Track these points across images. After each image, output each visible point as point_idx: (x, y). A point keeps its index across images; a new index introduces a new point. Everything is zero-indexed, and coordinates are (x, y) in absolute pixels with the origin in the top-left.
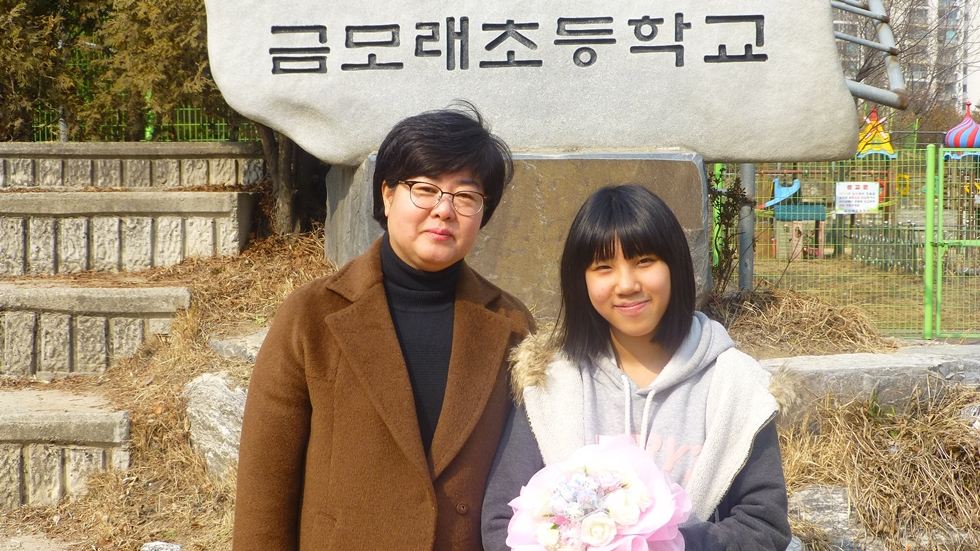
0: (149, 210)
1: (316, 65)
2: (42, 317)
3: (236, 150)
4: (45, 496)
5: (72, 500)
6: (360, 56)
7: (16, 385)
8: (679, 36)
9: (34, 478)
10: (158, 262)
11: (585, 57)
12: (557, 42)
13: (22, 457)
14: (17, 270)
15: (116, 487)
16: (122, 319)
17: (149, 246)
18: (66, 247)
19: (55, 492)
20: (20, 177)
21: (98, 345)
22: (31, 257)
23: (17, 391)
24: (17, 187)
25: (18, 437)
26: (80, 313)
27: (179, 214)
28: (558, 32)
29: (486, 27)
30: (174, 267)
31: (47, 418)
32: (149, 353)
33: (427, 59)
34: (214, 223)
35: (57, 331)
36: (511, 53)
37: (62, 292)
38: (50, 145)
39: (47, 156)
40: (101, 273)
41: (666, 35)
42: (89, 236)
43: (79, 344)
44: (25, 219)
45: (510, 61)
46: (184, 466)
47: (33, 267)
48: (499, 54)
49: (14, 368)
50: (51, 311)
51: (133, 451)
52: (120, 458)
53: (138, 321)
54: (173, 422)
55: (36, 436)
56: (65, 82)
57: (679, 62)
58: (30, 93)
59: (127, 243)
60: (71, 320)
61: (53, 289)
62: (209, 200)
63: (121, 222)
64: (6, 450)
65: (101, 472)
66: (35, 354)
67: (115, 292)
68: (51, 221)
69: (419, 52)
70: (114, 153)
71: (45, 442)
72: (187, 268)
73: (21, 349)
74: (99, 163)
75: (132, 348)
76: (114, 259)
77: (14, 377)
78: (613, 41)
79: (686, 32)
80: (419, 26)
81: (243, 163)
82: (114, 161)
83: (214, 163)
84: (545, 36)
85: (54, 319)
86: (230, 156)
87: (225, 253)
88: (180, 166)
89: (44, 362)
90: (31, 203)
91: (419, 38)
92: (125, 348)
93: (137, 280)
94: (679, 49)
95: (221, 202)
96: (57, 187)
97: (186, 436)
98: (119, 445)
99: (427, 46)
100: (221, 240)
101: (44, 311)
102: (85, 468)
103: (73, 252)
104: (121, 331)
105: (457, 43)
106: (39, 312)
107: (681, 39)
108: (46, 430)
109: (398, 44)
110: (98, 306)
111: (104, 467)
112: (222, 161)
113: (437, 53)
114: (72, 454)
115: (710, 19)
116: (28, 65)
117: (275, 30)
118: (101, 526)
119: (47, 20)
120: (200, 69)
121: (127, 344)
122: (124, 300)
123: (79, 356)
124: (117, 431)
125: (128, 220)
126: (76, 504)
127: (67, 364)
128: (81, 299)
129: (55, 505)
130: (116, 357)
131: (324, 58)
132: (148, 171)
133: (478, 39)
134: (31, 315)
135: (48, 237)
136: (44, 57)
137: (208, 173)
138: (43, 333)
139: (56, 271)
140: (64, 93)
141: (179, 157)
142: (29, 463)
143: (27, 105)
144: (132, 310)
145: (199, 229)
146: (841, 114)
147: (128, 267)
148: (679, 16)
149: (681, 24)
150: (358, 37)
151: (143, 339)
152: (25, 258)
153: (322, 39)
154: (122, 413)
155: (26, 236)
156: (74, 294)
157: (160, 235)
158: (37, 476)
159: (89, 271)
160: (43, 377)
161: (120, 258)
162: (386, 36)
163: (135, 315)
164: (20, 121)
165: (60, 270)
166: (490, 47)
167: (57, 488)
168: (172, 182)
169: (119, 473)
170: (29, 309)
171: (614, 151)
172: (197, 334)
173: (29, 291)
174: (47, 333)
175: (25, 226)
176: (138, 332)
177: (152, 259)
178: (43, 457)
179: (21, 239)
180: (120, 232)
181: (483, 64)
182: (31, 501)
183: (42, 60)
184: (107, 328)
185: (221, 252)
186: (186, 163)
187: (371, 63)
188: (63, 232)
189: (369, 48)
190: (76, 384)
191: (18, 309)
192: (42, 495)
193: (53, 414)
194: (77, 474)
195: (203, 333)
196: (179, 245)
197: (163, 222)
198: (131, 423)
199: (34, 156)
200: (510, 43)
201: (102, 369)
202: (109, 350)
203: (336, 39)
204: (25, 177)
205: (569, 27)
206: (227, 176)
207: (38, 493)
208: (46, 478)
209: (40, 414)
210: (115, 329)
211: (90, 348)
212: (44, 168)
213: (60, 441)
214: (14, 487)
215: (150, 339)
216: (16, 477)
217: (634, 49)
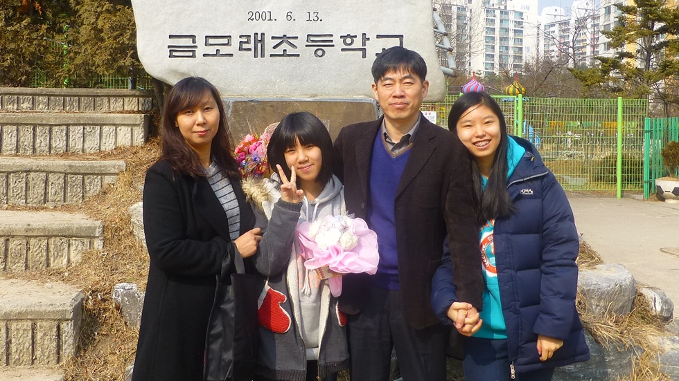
0: (99, 122)
1: (191, 54)
2: (50, 175)
3: (138, 93)
4: (59, 263)
5: (73, 265)
6: (212, 50)
7: (36, 209)
8: (364, 44)
9: (54, 254)
10: (103, 148)
11: (320, 53)
12: (307, 46)
13: (48, 244)
14: (30, 152)
15: (97, 258)
16: (91, 176)
17: (98, 141)
18: (55, 141)
19: (65, 261)
20: (25, 105)
21: (79, 189)
22: (37, 146)
23: (38, 212)
24: (24, 110)
25: (47, 234)
26: (70, 173)
27: (114, 125)
28: (307, 41)
29: (273, 38)
30: (112, 151)
31: (61, 224)
32: (105, 193)
33: (244, 52)
34: (132, 129)
35: (58, 182)
36: (285, 51)
37: (60, 163)
38: (42, 90)
39: (39, 95)
40: (73, 154)
41: (358, 43)
42: (67, 135)
43: (69, 188)
44: (35, 126)
45: (284, 54)
46: (131, 247)
47: (38, 150)
48: (279, 51)
49: (35, 201)
50: (55, 172)
51: (105, 240)
52: (98, 244)
53: (99, 177)
54: (125, 226)
55: (55, 233)
56: (50, 58)
57: (364, 56)
58: (31, 63)
59: (87, 139)
60: (65, 176)
61: (56, 162)
62: (130, 118)
63: (84, 128)
64: (40, 240)
65: (89, 250)
66: (46, 194)
67: (87, 163)
68: (48, 128)
69: (241, 49)
70: (75, 94)
71: (61, 236)
72: (118, 152)
73: (39, 191)
74: (68, 99)
75: (96, 190)
76: (80, 147)
77: (34, 205)
78: (333, 46)
79: (367, 42)
80: (241, 37)
81: (141, 99)
82: (75, 98)
83: (127, 99)
84: (301, 43)
85: (56, 176)
86: (134, 96)
87: (137, 144)
88: (109, 101)
89: (50, 198)
90: (38, 118)
91: (241, 42)
92: (92, 191)
93: (92, 157)
94: (364, 50)
95: (136, 119)
96: (45, 111)
97: (131, 233)
98: (98, 237)
99: (245, 46)
100: (135, 138)
101: (51, 172)
102: (80, 249)
103: (59, 144)
104: (91, 182)
105: (259, 45)
106: (48, 173)
107: (365, 45)
108: (61, 230)
109: (231, 45)
110: (79, 170)
111: (90, 248)
112: (131, 99)
113: (250, 49)
114: (74, 242)
115: (378, 36)
116: (32, 49)
117: (171, 37)
118: (90, 277)
119: (41, 27)
120: (129, 54)
121: (94, 188)
122: (92, 167)
123: (69, 194)
124: (97, 230)
125: (88, 128)
126: (76, 267)
127: (62, 199)
128: (70, 166)
129: (65, 267)
130: (88, 195)
131: (194, 51)
132: (93, 103)
133: (270, 43)
134: (44, 174)
135: (46, 136)
136: (39, 45)
137: (123, 105)
138: (50, 183)
139: (50, 153)
140: (49, 64)
141: (109, 96)
142: (52, 247)
143: (29, 69)
144: (97, 172)
145: (124, 133)
146: (438, 81)
147: (88, 151)
148: (364, 34)
149: (365, 38)
150: (211, 41)
151: (102, 186)
152: (34, 146)
153: (194, 42)
154: (99, 221)
155: (34, 135)
156: (66, 164)
157: (104, 135)
158: (56, 254)
159: (67, 153)
160: (50, 205)
161: (83, 146)
162: (225, 41)
163: (98, 174)
164: (25, 77)
165: (52, 152)
166: (275, 47)
167: (66, 259)
168: (105, 108)
169: (98, 251)
170: (43, 171)
171: (334, 97)
172: (131, 184)
173: (43, 162)
174: (52, 183)
175: (34, 130)
176: (99, 183)
177: (100, 147)
178: (59, 244)
179: (32, 137)
180: (84, 134)
181: (271, 55)
182: (52, 265)
183: (38, 46)
184: (83, 181)
185: (135, 144)
186: (112, 100)
187: (218, 53)
188: (54, 133)
189: (216, 46)
190: (68, 208)
191: (37, 171)
192: (58, 263)
193: (64, 222)
194: (76, 252)
195: (134, 183)
196: (114, 140)
197: (106, 129)
198: (104, 227)
199: (33, 95)
200: (285, 46)
201: (80, 201)
202: (84, 192)
203: (200, 42)
204: (28, 105)
205: (312, 39)
206: (133, 106)
207: (56, 261)
208: (60, 254)
209: (58, 222)
210: (87, 181)
211: (74, 192)
212: (39, 101)
213: (67, 235)
214: (43, 259)
215: (105, 186)
216: (45, 254)
217: (343, 50)
